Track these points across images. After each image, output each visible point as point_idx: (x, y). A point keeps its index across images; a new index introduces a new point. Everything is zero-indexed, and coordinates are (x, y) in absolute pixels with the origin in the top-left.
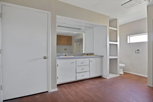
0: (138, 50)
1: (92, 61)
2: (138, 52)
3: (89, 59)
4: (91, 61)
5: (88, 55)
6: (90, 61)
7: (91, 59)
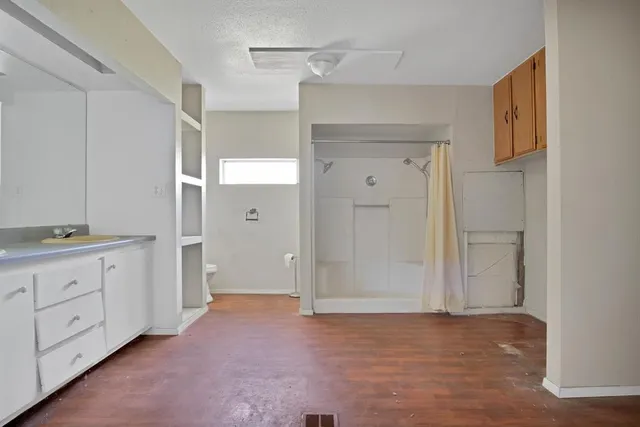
0: (253, 211)
1: (114, 267)
2: (254, 216)
3: (101, 255)
4: (109, 268)
5: (68, 236)
6: (107, 266)
7: (110, 257)
